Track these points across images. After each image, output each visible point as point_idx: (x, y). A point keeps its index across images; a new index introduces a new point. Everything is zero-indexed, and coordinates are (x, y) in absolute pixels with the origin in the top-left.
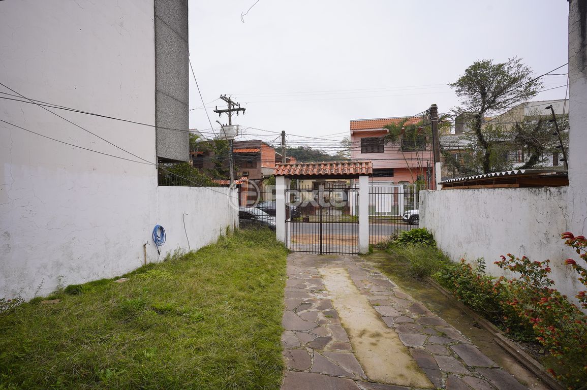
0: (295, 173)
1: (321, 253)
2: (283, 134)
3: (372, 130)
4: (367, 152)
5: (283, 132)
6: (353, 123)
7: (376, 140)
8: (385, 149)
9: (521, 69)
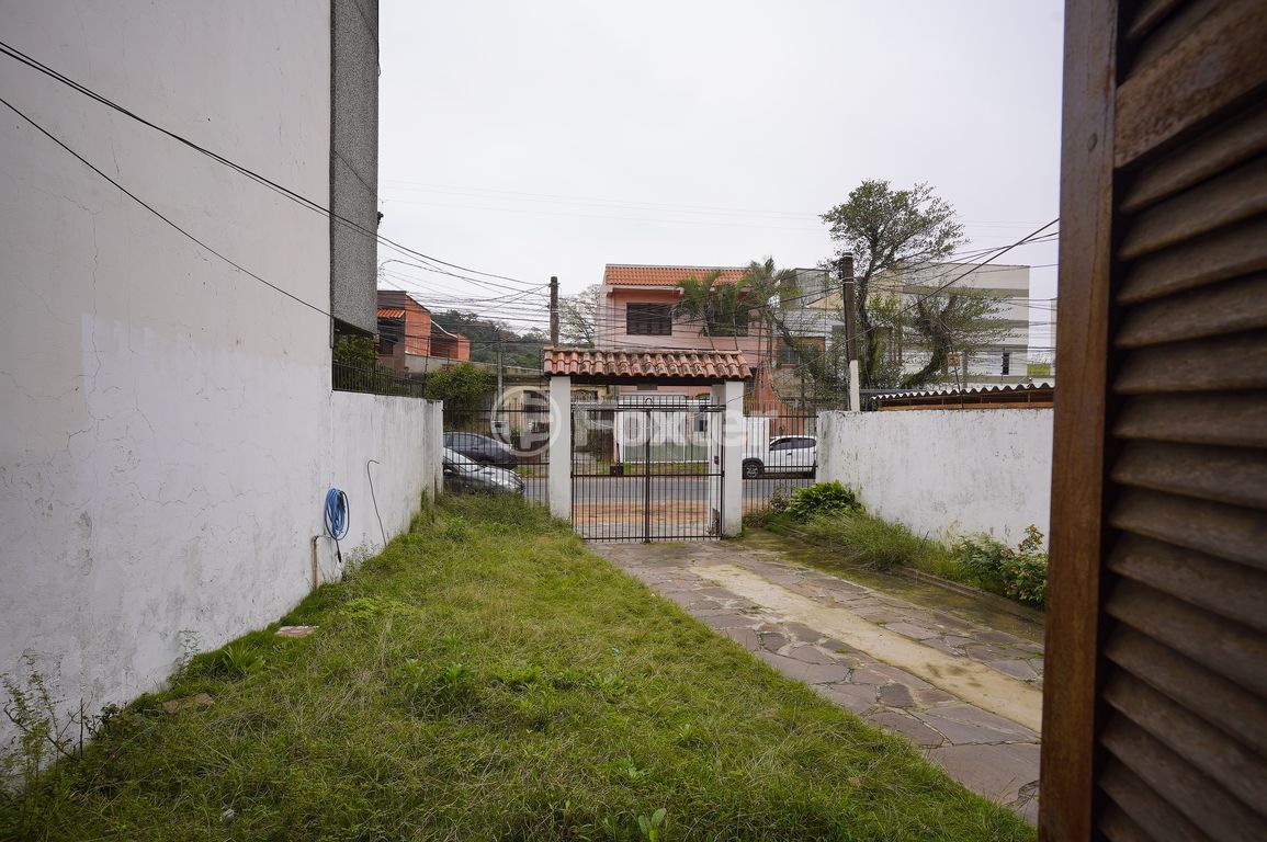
0: (597, 371)
1: (647, 539)
2: (554, 284)
3: (652, 288)
4: (638, 332)
5: (554, 280)
6: (611, 271)
7: (663, 309)
8: (674, 328)
9: (938, 206)
